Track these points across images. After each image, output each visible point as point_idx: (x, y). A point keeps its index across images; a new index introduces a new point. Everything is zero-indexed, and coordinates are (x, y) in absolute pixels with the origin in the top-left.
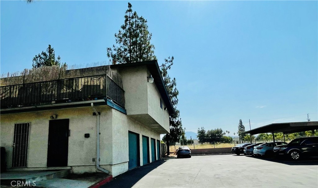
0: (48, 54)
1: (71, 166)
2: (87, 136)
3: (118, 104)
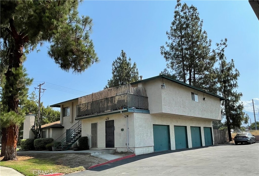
0: (122, 58)
1: (116, 148)
2: (122, 130)
3: (140, 109)
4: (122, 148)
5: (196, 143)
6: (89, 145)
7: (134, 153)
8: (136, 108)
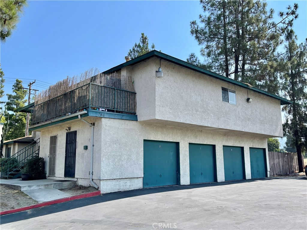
1: (77, 178)
2: (86, 148)
3: (117, 112)
4: (83, 180)
5: (233, 173)
6: (46, 172)
7: (99, 190)
8: (108, 110)
